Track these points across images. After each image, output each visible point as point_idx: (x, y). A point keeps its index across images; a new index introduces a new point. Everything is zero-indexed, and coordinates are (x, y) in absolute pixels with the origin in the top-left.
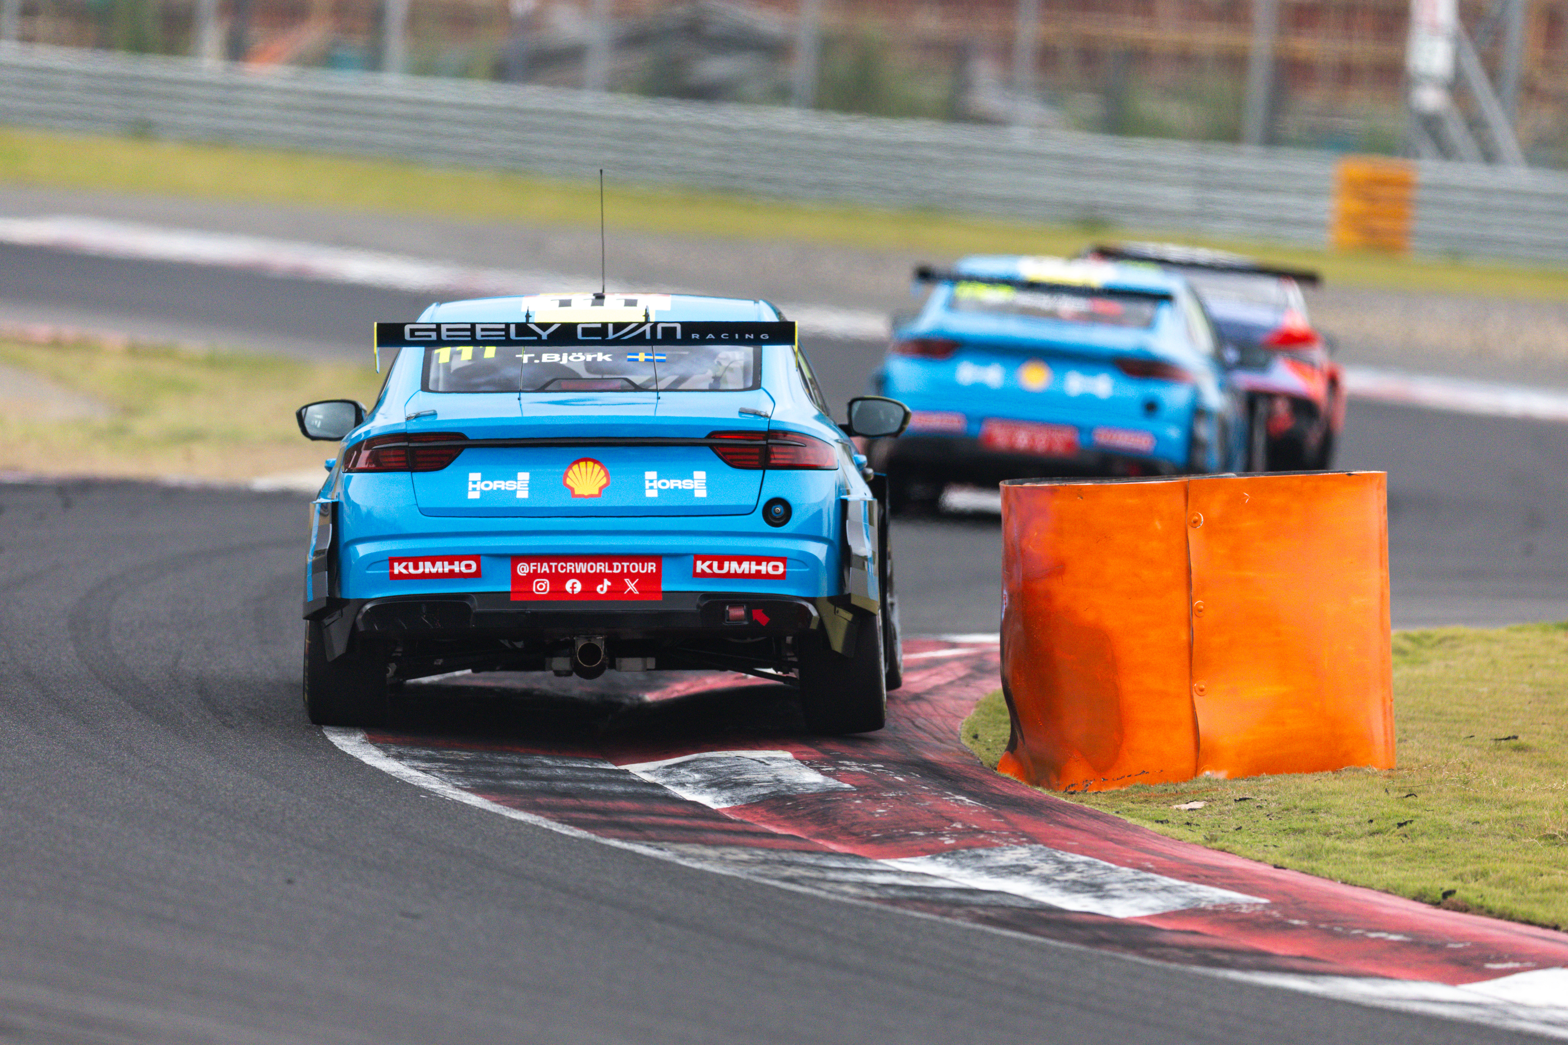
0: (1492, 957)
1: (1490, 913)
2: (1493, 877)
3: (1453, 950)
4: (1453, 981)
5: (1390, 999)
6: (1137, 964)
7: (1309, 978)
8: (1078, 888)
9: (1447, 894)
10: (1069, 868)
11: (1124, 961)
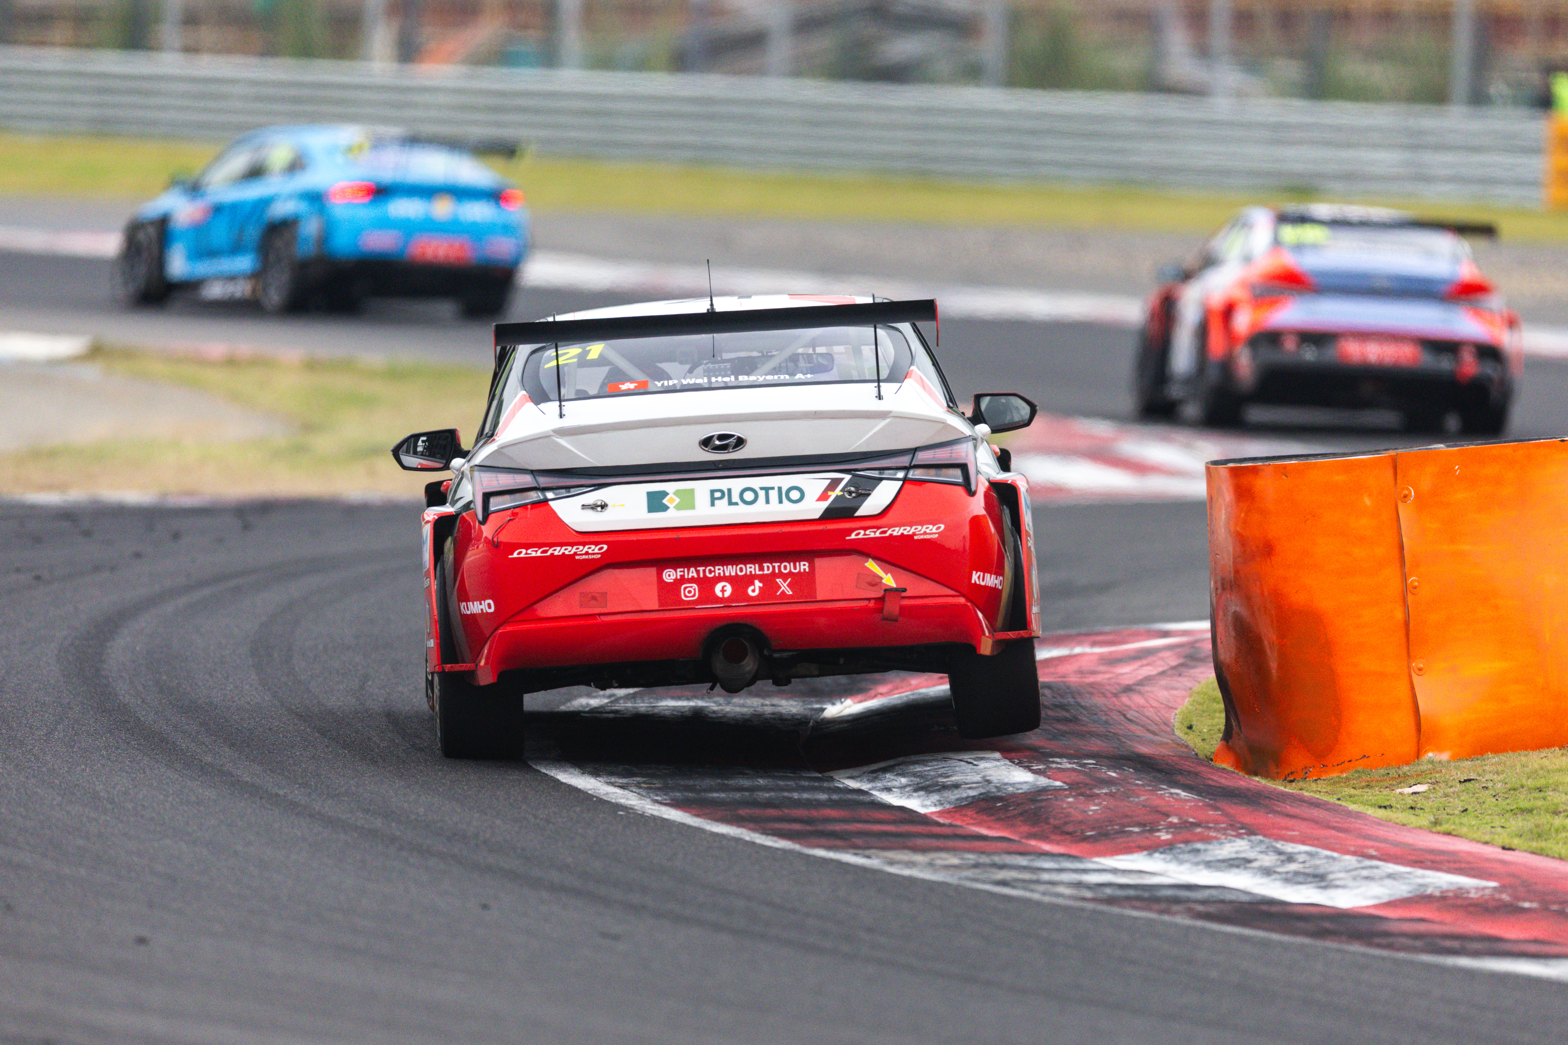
6: (1364, 955)
7: (1542, 961)
8: (1301, 879)
10: (1291, 858)
11: (1349, 952)
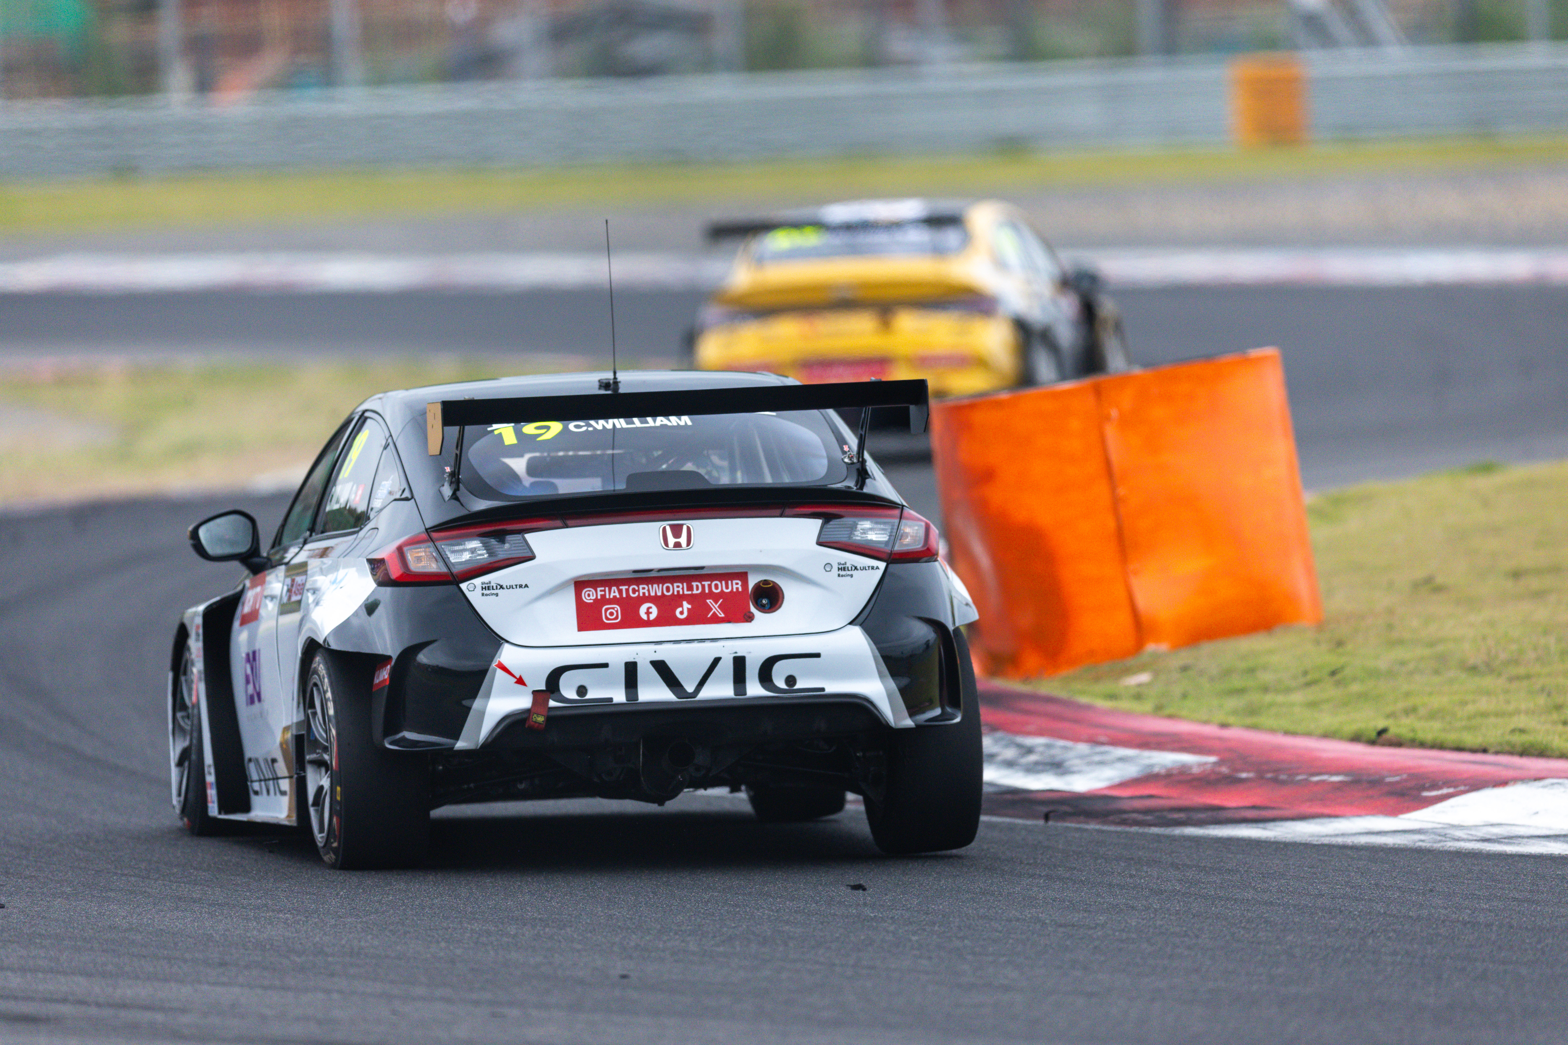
0: (1427, 785)
1: (1422, 745)
2: (1422, 712)
3: (1390, 783)
4: (1394, 812)
5: (1337, 835)
6: (1099, 831)
7: (1261, 825)
8: (1040, 767)
9: (1381, 732)
10: (1030, 750)
11: (1086, 830)
